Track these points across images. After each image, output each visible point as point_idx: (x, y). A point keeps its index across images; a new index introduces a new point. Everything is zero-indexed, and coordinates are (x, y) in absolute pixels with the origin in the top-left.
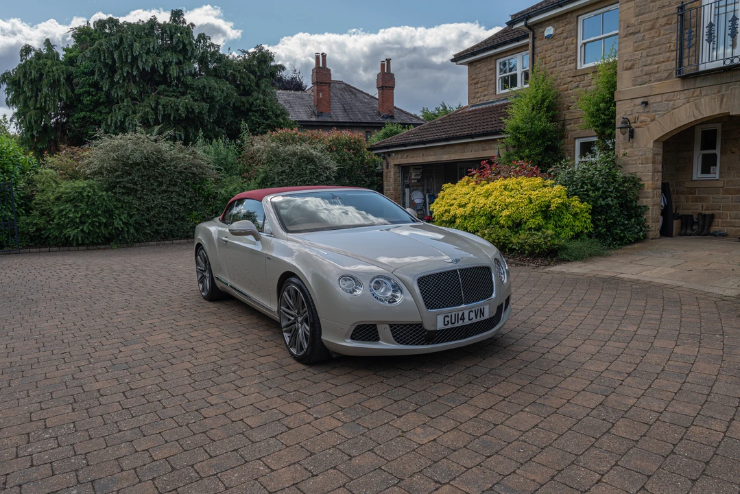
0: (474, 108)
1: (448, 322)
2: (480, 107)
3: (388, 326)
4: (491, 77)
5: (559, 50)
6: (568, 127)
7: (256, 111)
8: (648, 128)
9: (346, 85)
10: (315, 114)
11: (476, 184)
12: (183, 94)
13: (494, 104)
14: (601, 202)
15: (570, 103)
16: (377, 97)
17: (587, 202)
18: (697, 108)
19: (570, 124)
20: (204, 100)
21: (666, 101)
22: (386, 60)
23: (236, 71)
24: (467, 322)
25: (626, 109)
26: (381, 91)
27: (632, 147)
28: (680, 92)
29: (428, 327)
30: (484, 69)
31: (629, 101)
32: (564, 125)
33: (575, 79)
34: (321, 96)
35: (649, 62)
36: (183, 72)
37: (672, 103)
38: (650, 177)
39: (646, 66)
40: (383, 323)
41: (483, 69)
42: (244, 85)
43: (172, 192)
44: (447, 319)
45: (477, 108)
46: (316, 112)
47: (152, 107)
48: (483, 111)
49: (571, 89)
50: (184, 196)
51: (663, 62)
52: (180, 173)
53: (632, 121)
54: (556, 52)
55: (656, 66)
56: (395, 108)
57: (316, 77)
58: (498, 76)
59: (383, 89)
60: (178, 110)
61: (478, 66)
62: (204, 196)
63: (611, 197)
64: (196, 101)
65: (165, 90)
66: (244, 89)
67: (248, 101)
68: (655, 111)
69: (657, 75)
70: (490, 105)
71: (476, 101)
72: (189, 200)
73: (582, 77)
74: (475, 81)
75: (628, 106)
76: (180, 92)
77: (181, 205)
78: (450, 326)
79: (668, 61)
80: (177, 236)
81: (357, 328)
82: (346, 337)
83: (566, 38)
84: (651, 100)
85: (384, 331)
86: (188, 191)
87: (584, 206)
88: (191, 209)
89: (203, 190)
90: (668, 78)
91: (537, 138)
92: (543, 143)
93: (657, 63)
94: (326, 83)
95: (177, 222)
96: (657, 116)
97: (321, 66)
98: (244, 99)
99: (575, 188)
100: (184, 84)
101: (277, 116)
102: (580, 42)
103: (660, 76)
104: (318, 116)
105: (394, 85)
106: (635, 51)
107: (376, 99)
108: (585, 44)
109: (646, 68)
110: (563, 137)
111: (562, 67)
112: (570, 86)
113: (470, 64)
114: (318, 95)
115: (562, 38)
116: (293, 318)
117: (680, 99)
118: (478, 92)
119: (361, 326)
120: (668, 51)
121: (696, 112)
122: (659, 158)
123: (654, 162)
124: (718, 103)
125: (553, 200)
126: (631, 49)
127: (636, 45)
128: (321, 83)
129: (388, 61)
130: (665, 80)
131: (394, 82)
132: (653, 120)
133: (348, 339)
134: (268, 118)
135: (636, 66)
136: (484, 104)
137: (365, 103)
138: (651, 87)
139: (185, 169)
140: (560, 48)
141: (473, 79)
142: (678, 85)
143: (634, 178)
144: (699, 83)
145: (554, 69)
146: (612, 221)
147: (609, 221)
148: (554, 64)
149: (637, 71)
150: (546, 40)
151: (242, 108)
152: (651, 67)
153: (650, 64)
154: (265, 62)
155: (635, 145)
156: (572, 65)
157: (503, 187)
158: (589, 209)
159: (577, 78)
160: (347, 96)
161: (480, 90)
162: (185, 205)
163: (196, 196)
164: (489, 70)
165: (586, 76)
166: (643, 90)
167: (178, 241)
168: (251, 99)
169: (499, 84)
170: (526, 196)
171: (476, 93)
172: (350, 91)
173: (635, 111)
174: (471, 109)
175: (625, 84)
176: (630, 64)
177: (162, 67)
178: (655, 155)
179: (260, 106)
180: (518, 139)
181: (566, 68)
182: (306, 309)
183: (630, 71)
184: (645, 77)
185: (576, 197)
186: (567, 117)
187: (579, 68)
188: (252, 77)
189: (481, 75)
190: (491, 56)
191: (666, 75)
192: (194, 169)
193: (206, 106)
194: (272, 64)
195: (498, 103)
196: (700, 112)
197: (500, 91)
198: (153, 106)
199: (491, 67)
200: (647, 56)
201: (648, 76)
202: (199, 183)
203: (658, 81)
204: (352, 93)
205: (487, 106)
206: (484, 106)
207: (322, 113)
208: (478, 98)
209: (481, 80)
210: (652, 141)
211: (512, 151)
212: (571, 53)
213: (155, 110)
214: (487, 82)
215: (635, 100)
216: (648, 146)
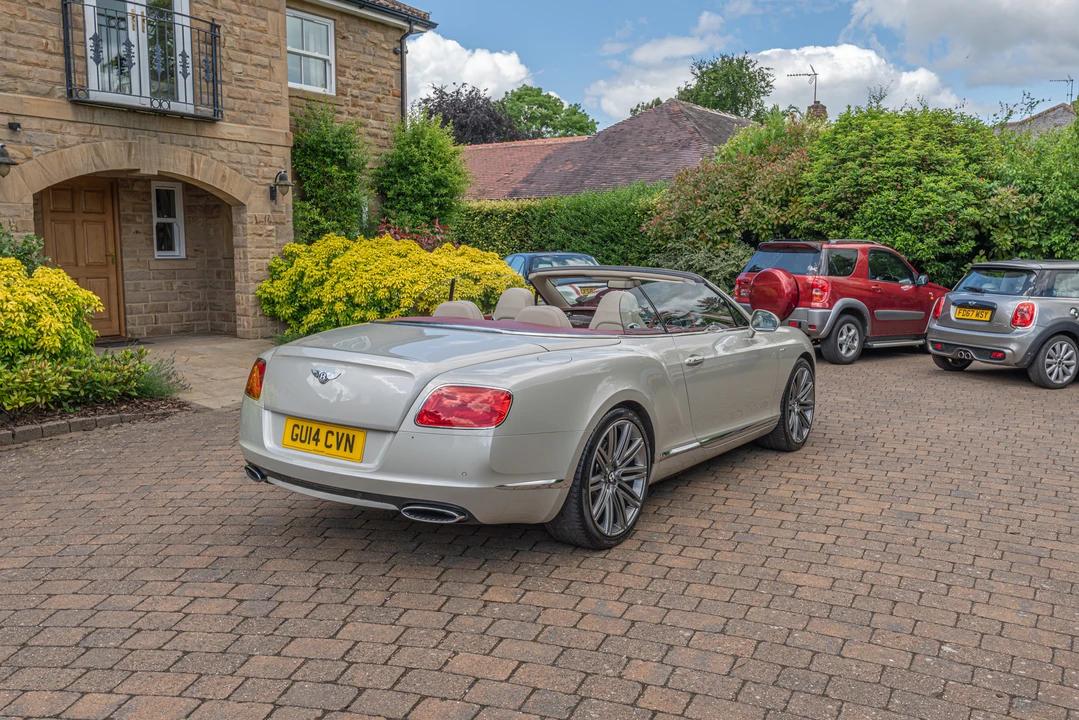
8: (22, 173)
18: (98, 155)
21: (49, 131)
28: (71, 124)
35: (11, 55)
37: (59, 136)
39: (5, 59)
51: (37, 65)
55: (26, 67)
68: (31, 144)
69: (27, 83)
79: (44, 66)
84: (25, 123)
90: (48, 94)
93: (26, 63)
96: (35, 154)
103: (35, 88)
109: (6, 64)
117: (72, 134)
120: (43, 51)
121: (97, 160)
124: (125, 154)
130: (44, 95)
132: (29, 158)
138: (21, 101)
142: (68, 112)
144: (98, 116)
152: (17, 66)
153: (14, 61)
166: (7, 101)
184: (6, 80)
191: (46, 88)
196: (102, 160)
200: (7, 44)
201: (10, 80)
203: (32, 93)
210: (31, 194)
216: (25, 201)
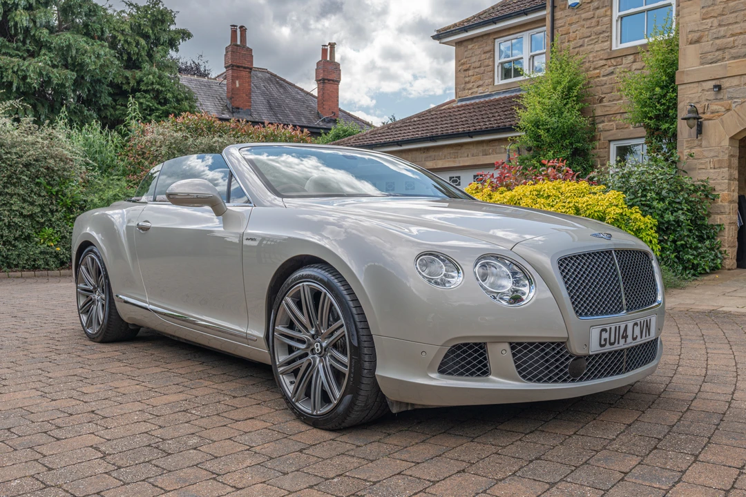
0: (464, 103)
1: (605, 340)
2: (473, 102)
3: (507, 346)
4: (487, 62)
5: (587, 23)
6: (600, 126)
7: (146, 92)
8: (722, 122)
9: (271, 74)
10: (228, 109)
11: (493, 191)
12: (32, 55)
13: (492, 98)
14: (669, 217)
15: (602, 94)
16: (315, 93)
17: (651, 214)
19: (603, 122)
20: (66, 66)
22: (330, 44)
23: (118, 31)
24: (630, 343)
25: (690, 96)
26: (321, 85)
27: (700, 146)
29: (576, 348)
30: (478, 51)
31: (695, 85)
32: (593, 123)
33: (609, 62)
34: (238, 85)
35: (722, 33)
36: (35, 22)
38: (725, 186)
39: (717, 38)
40: (498, 340)
41: (476, 49)
42: (129, 54)
43: (12, 195)
44: (605, 335)
45: (468, 102)
46: (230, 107)
48: (479, 107)
49: (604, 76)
50: (32, 204)
52: (27, 165)
53: (700, 111)
54: (583, 26)
55: (732, 39)
56: (340, 110)
57: (232, 59)
58: (497, 61)
59: (324, 83)
60: (25, 78)
61: (470, 47)
62: (65, 205)
63: (682, 209)
64: (54, 66)
66: (130, 59)
67: (134, 78)
68: (731, 98)
69: (733, 51)
70: (487, 99)
71: (467, 94)
72: (39, 209)
73: (619, 59)
74: (465, 67)
75: (695, 90)
76: (28, 51)
77: (25, 216)
78: (608, 348)
80: (17, 266)
81: (451, 351)
82: (430, 369)
83: (598, 8)
84: (725, 83)
85: (500, 356)
86: (40, 196)
87: (649, 220)
88: (43, 224)
89: (64, 195)
91: (564, 136)
92: (571, 144)
93: (733, 35)
94: (245, 68)
95: (17, 243)
96: (734, 105)
97: (239, 43)
98: (128, 73)
99: (632, 197)
100: (35, 40)
101: (178, 101)
102: (616, 14)
103: (738, 52)
104: (233, 113)
105: (340, 78)
106: (703, 19)
107: (314, 97)
108: (622, 17)
109: (718, 41)
110: (593, 139)
111: (592, 46)
112: (603, 71)
113: (459, 43)
114: (233, 82)
115: (592, 8)
116: (303, 346)
118: (469, 82)
119: (458, 347)
122: (735, 161)
123: (730, 167)
125: (609, 209)
126: (698, 16)
127: (704, 11)
128: (238, 67)
129: (332, 45)
131: (340, 74)
132: (728, 110)
133: (433, 372)
134: (166, 101)
135: (704, 39)
136: (477, 97)
137: (298, 100)
138: (726, 66)
139: (36, 160)
140: (589, 21)
141: (463, 64)
143: (705, 186)
145: (582, 49)
146: (683, 242)
147: (679, 243)
148: (580, 42)
149: (706, 45)
150: (570, 10)
151: (125, 87)
152: (725, 40)
153: (724, 36)
154: (163, 22)
155: (704, 143)
156: (606, 44)
157: (535, 193)
158: (654, 225)
159: (613, 61)
160: (274, 90)
161: (473, 79)
162: (31, 217)
163: (52, 203)
164: (485, 53)
165: (624, 58)
166: (716, 70)
167: (19, 274)
168: (138, 74)
169: (498, 72)
170: (571, 205)
171: (466, 83)
172: (278, 83)
173: (704, 98)
174: (459, 104)
175: (689, 61)
176: (695, 36)
178: (732, 156)
179: (152, 84)
180: (538, 138)
181: (597, 47)
182: (342, 321)
183: (697, 45)
184: (717, 53)
185: (636, 209)
186: (599, 112)
187: (614, 48)
188: (143, 42)
189: (474, 59)
190: (487, 35)
191: (745, 50)
192: (52, 161)
193: (72, 75)
194: (172, 28)
195: (497, 97)
197: (499, 81)
199: (487, 48)
200: (720, 25)
201: (720, 52)
202: (58, 184)
203: (735, 58)
204: (281, 86)
205: (482, 100)
206: (477, 101)
207: (238, 108)
208: (469, 89)
209: (473, 65)
210: (728, 138)
211: (526, 154)
212: (604, 28)
214: (482, 68)
215: (704, 84)
216: (723, 144)
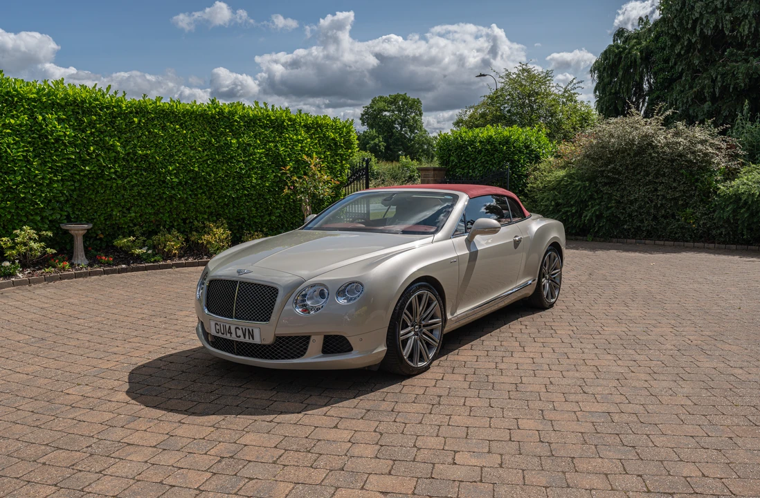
1: (218, 330)
12: (758, 55)
24: (234, 337)
44: (217, 327)
47: (712, 78)
50: (675, 189)
52: (672, 161)
60: (738, 78)
65: (731, 54)
72: (681, 194)
77: (668, 200)
78: (220, 335)
89: (702, 182)
139: (677, 157)
162: (675, 199)
163: (692, 189)
177: (729, 26)
198: (714, 76)
202: (698, 174)
213: (714, 81)
